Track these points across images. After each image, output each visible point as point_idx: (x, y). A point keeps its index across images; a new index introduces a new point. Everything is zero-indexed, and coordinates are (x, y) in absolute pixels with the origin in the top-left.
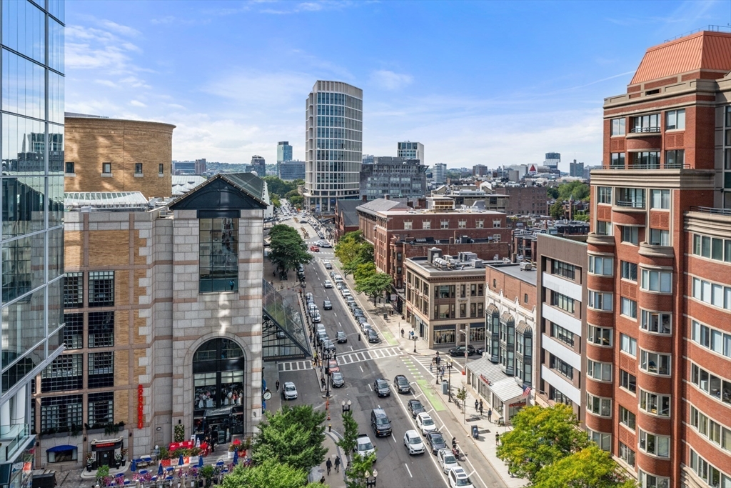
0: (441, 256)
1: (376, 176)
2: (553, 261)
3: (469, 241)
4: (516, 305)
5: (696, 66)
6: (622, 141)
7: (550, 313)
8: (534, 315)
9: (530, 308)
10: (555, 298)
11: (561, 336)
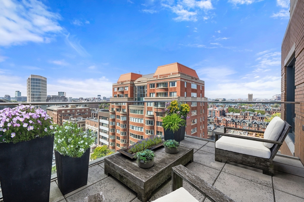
0: (73, 118)
1: (52, 100)
2: (102, 117)
3: (80, 114)
4: (94, 127)
5: (130, 79)
6: (116, 92)
7: (101, 127)
8: (98, 128)
10: (102, 124)
11: (104, 132)
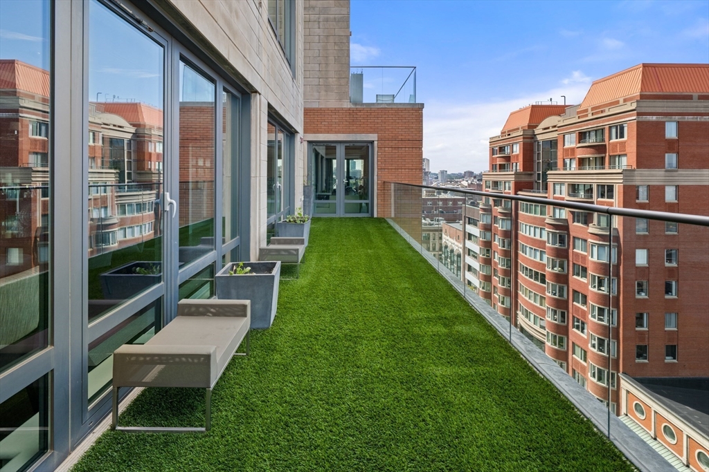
0: (424, 219)
2: (469, 218)
3: (442, 212)
4: (454, 241)
6: (573, 150)
7: (469, 244)
9: (459, 242)
10: (470, 236)
11: (474, 256)
